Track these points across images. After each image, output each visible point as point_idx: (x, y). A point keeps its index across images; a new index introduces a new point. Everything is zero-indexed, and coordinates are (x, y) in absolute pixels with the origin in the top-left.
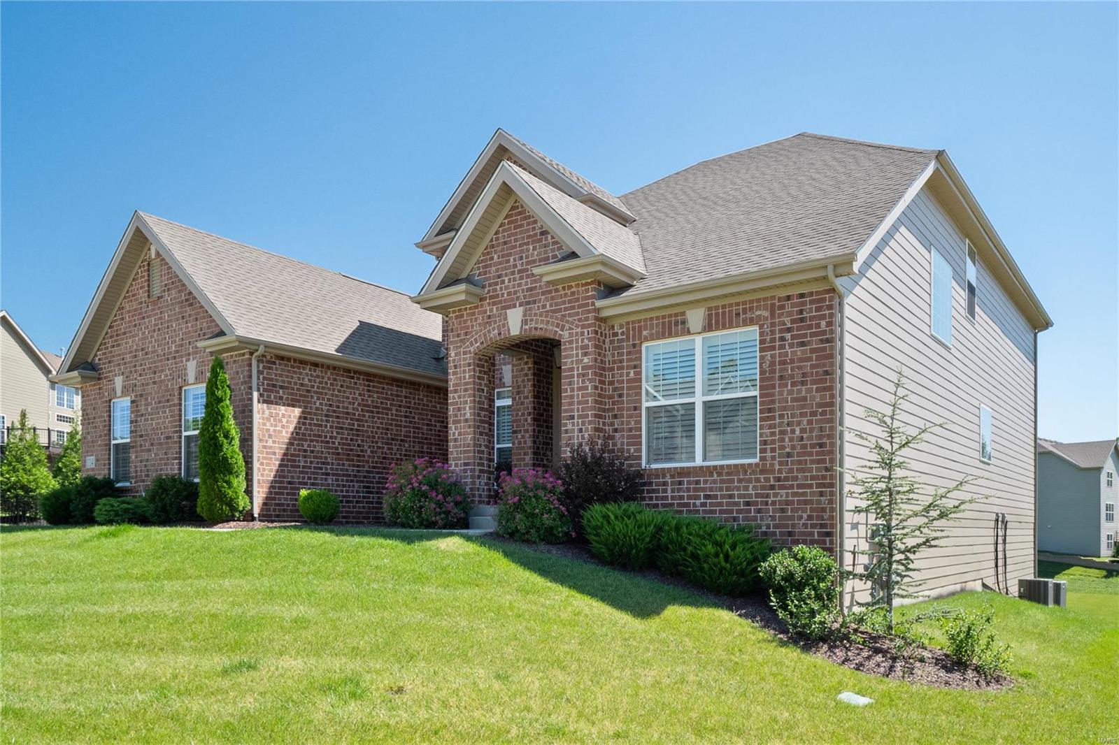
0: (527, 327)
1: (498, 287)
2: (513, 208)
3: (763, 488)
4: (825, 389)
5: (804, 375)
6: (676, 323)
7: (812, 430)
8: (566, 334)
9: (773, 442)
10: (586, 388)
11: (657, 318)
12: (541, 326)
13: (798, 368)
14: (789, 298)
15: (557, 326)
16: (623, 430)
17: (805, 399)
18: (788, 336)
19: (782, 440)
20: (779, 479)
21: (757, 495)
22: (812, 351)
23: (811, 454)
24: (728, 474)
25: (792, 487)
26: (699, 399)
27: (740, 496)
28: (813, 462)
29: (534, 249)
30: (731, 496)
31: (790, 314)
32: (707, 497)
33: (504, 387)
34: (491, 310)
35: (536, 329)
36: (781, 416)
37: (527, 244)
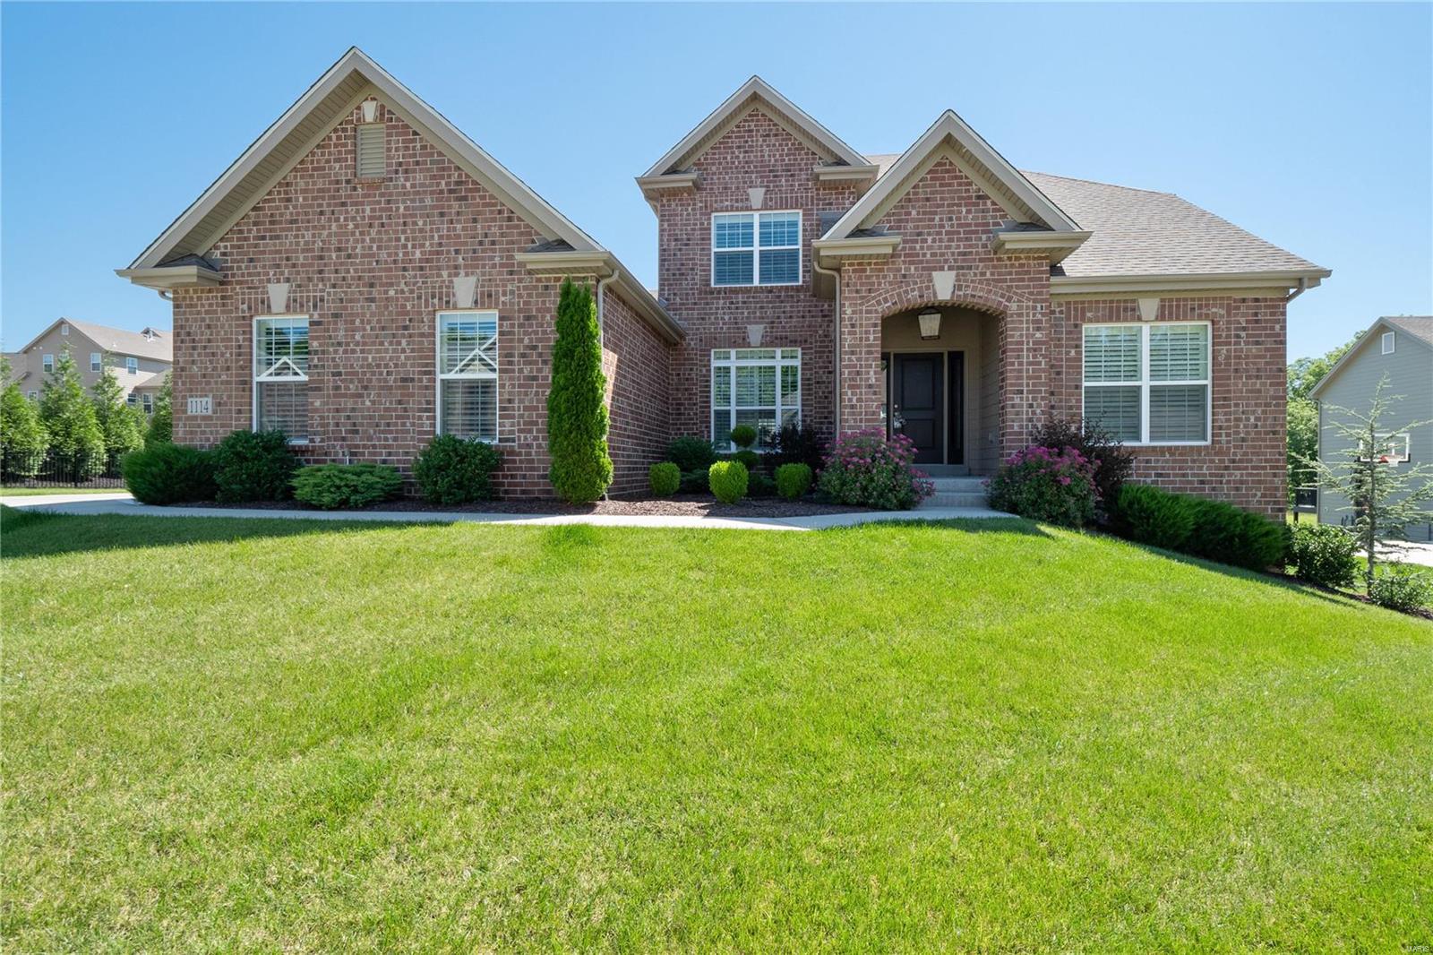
0: (961, 293)
1: (918, 246)
2: (939, 164)
3: (1218, 468)
4: (1278, 384)
5: (1258, 370)
6: (1126, 309)
7: (1265, 420)
8: (1014, 306)
9: (1229, 428)
10: (1040, 363)
11: (1104, 302)
12: (981, 294)
13: (1252, 363)
14: (1244, 300)
15: (1003, 296)
16: (1061, 408)
17: (1259, 391)
18: (1243, 334)
19: (1238, 426)
20: (1234, 461)
21: (1211, 475)
22: (1267, 350)
23: (1265, 440)
24: (1180, 454)
25: (1246, 468)
26: (1146, 383)
27: (1194, 475)
28: (1266, 447)
29: (969, 212)
30: (1184, 475)
31: (1244, 315)
32: (1158, 475)
33: (749, 347)
34: (908, 269)
35: (973, 296)
36: (1237, 405)
37: (959, 205)
